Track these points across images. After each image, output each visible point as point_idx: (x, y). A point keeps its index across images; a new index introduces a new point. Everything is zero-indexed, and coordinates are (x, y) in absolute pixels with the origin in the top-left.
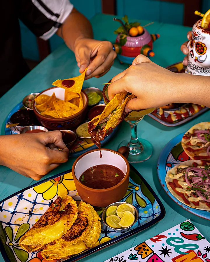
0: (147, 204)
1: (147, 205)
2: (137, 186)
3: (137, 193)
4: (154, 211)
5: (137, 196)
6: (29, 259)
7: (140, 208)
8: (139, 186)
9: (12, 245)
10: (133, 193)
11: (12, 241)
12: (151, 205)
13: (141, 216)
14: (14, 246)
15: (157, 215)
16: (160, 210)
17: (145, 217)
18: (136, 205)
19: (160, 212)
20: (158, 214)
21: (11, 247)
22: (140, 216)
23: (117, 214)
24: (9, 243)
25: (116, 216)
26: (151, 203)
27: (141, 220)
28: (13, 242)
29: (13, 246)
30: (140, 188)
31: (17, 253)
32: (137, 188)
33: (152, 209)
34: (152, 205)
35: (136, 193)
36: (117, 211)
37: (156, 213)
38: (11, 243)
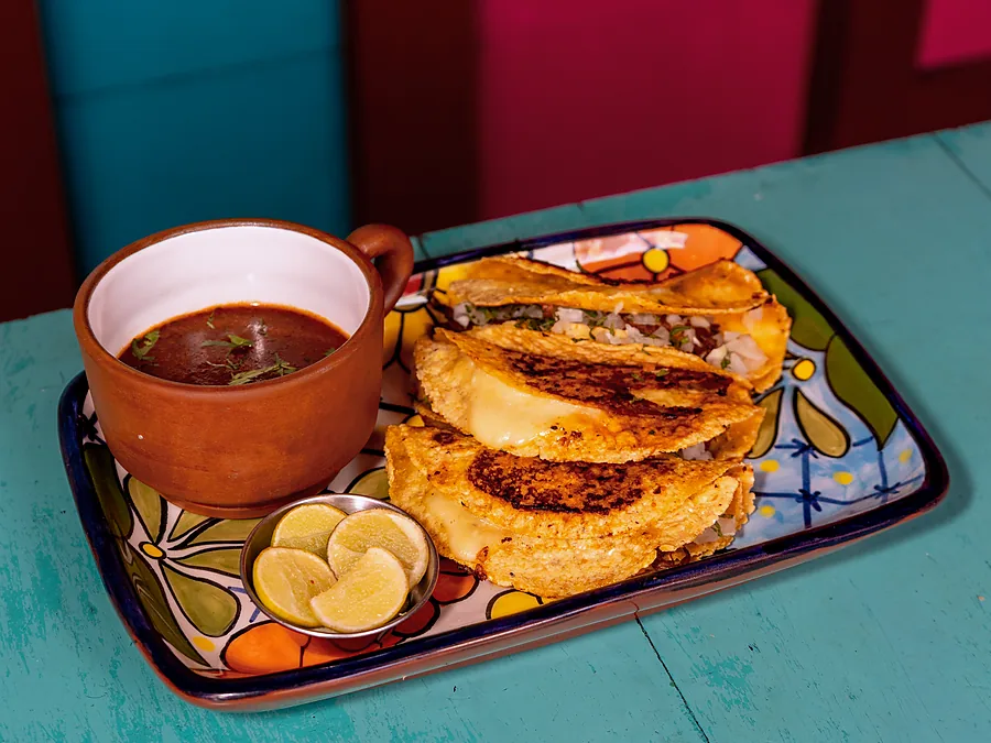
0: (854, 440)
1: (855, 445)
2: (803, 360)
3: (805, 389)
4: (888, 474)
5: (802, 404)
6: (242, 623)
7: (816, 457)
8: (818, 357)
9: (160, 554)
10: (783, 389)
11: (160, 538)
12: (876, 447)
13: (817, 493)
14: (166, 560)
15: (905, 491)
16: (921, 468)
17: (842, 499)
18: (794, 441)
19: (919, 477)
20: (910, 485)
21: (154, 564)
22: (812, 492)
23: (329, 553)
24: (141, 545)
25: (318, 560)
26: (875, 435)
27: (818, 509)
28: (164, 545)
29: (161, 561)
30: (820, 366)
31: (183, 594)
32: (804, 370)
33: (876, 464)
34: (880, 447)
35: (796, 390)
36: (334, 537)
37: (898, 485)
38: (156, 545)
